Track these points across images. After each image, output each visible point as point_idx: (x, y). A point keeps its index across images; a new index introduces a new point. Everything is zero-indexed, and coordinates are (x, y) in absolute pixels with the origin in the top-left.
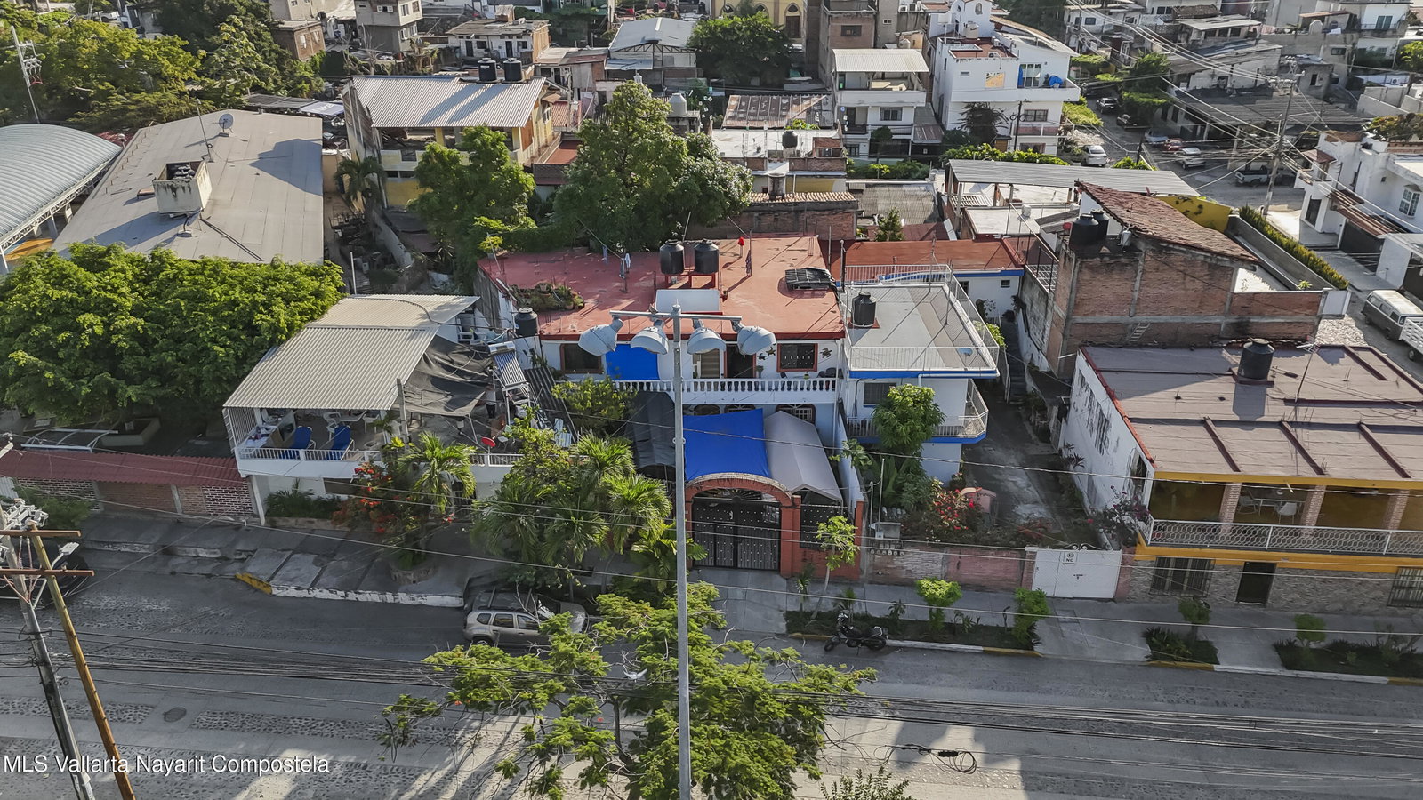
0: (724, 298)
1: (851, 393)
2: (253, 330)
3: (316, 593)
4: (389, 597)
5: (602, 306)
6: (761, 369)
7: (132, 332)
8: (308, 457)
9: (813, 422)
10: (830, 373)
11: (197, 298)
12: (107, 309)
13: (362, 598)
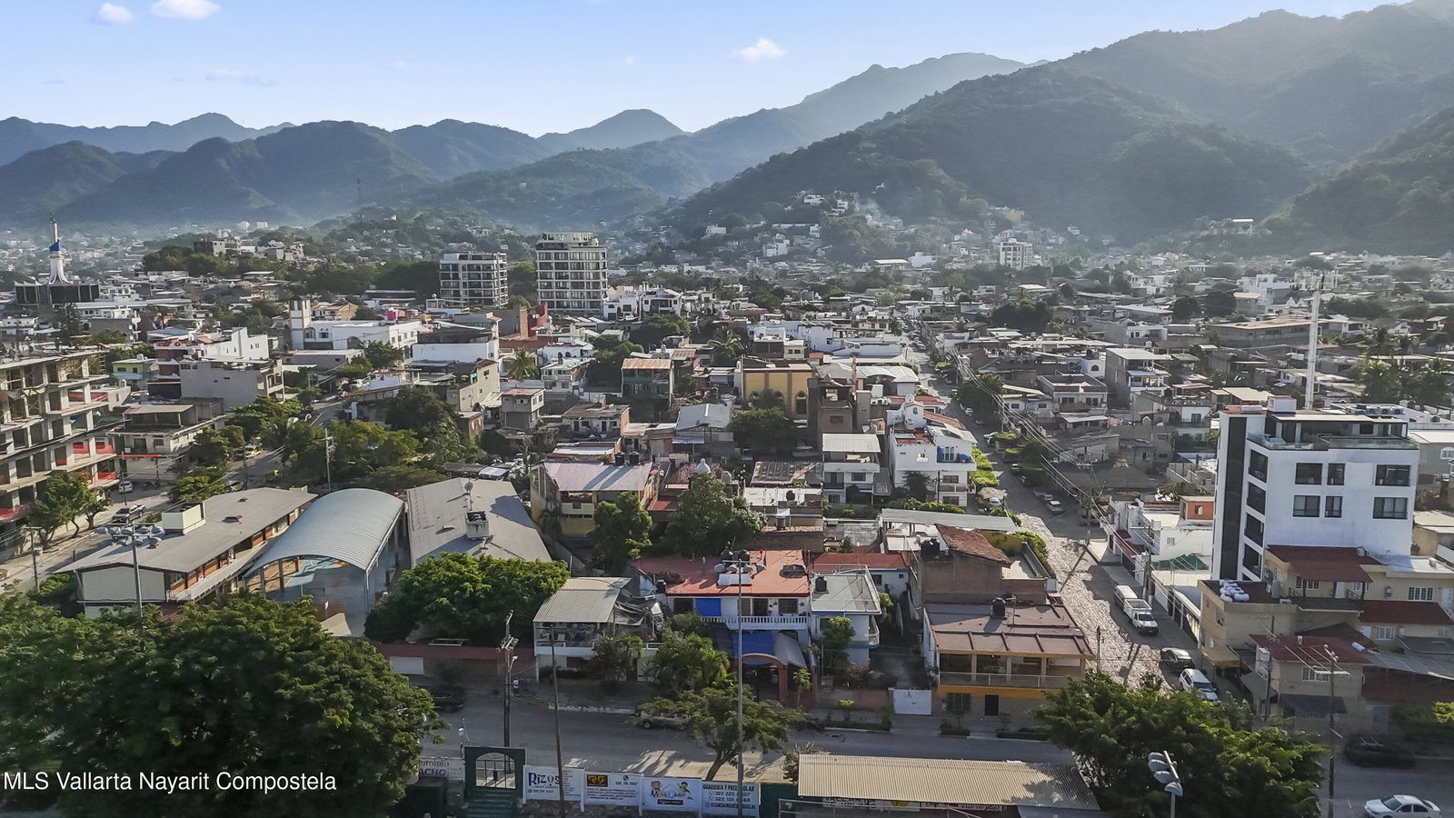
0: (753, 578)
1: (814, 623)
2: (539, 590)
3: (569, 708)
4: (602, 709)
5: (692, 582)
6: (771, 612)
7: (484, 591)
8: (567, 646)
9: (797, 639)
10: (804, 614)
11: (512, 576)
12: (471, 580)
13: (589, 710)
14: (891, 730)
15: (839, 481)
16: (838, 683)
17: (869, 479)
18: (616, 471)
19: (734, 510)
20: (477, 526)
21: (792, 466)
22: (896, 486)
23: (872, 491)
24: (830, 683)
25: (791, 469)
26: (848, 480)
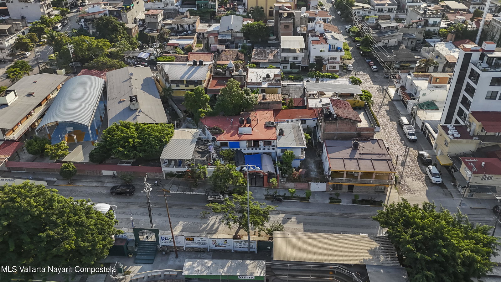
0: (253, 130)
1: (279, 151)
2: (162, 142)
3: (178, 192)
4: (192, 193)
5: (228, 132)
6: (260, 145)
7: (139, 143)
8: (175, 167)
9: (271, 155)
10: (274, 146)
11: (150, 135)
12: (132, 137)
13: (186, 193)
14: (310, 201)
15: (287, 59)
16: (289, 180)
17: (300, 59)
18: (194, 69)
19: (244, 95)
20: (134, 104)
21: (268, 51)
22: (311, 62)
23: (301, 64)
24: (285, 180)
25: (268, 53)
26: (291, 60)
